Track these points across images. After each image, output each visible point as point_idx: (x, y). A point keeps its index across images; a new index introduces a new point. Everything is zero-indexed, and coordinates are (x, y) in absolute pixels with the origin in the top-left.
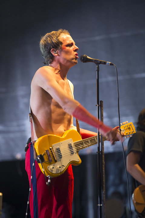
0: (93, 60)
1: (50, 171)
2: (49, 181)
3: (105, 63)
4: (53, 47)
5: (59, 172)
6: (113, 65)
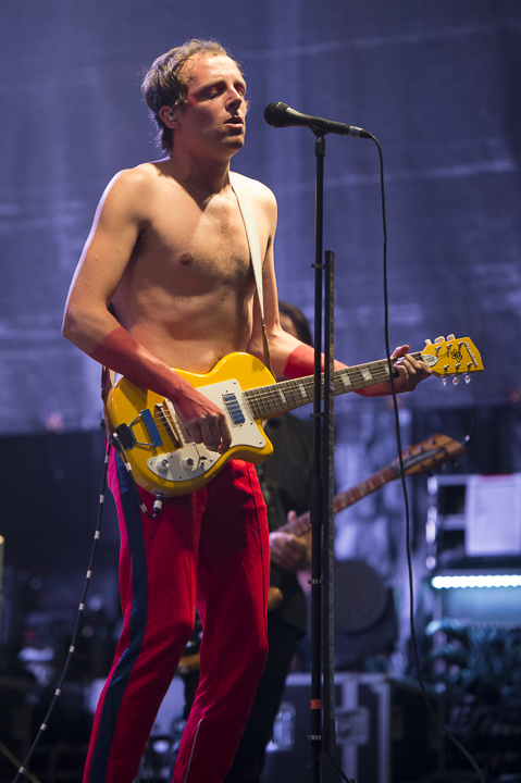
0: (306, 119)
1: (157, 473)
5: (191, 477)
6: (369, 137)
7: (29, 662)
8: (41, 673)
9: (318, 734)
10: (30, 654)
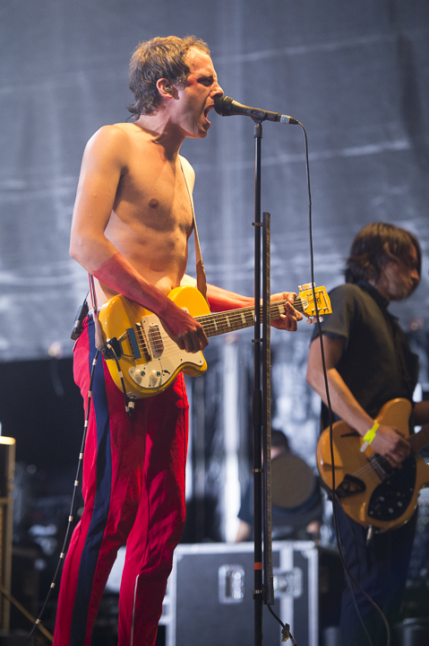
0: (247, 109)
1: (136, 381)
2: (131, 405)
3: (277, 118)
4: (164, 76)
5: (157, 385)
6: (297, 123)
7: (37, 536)
8: (47, 545)
9: (260, 589)
10: (38, 530)
